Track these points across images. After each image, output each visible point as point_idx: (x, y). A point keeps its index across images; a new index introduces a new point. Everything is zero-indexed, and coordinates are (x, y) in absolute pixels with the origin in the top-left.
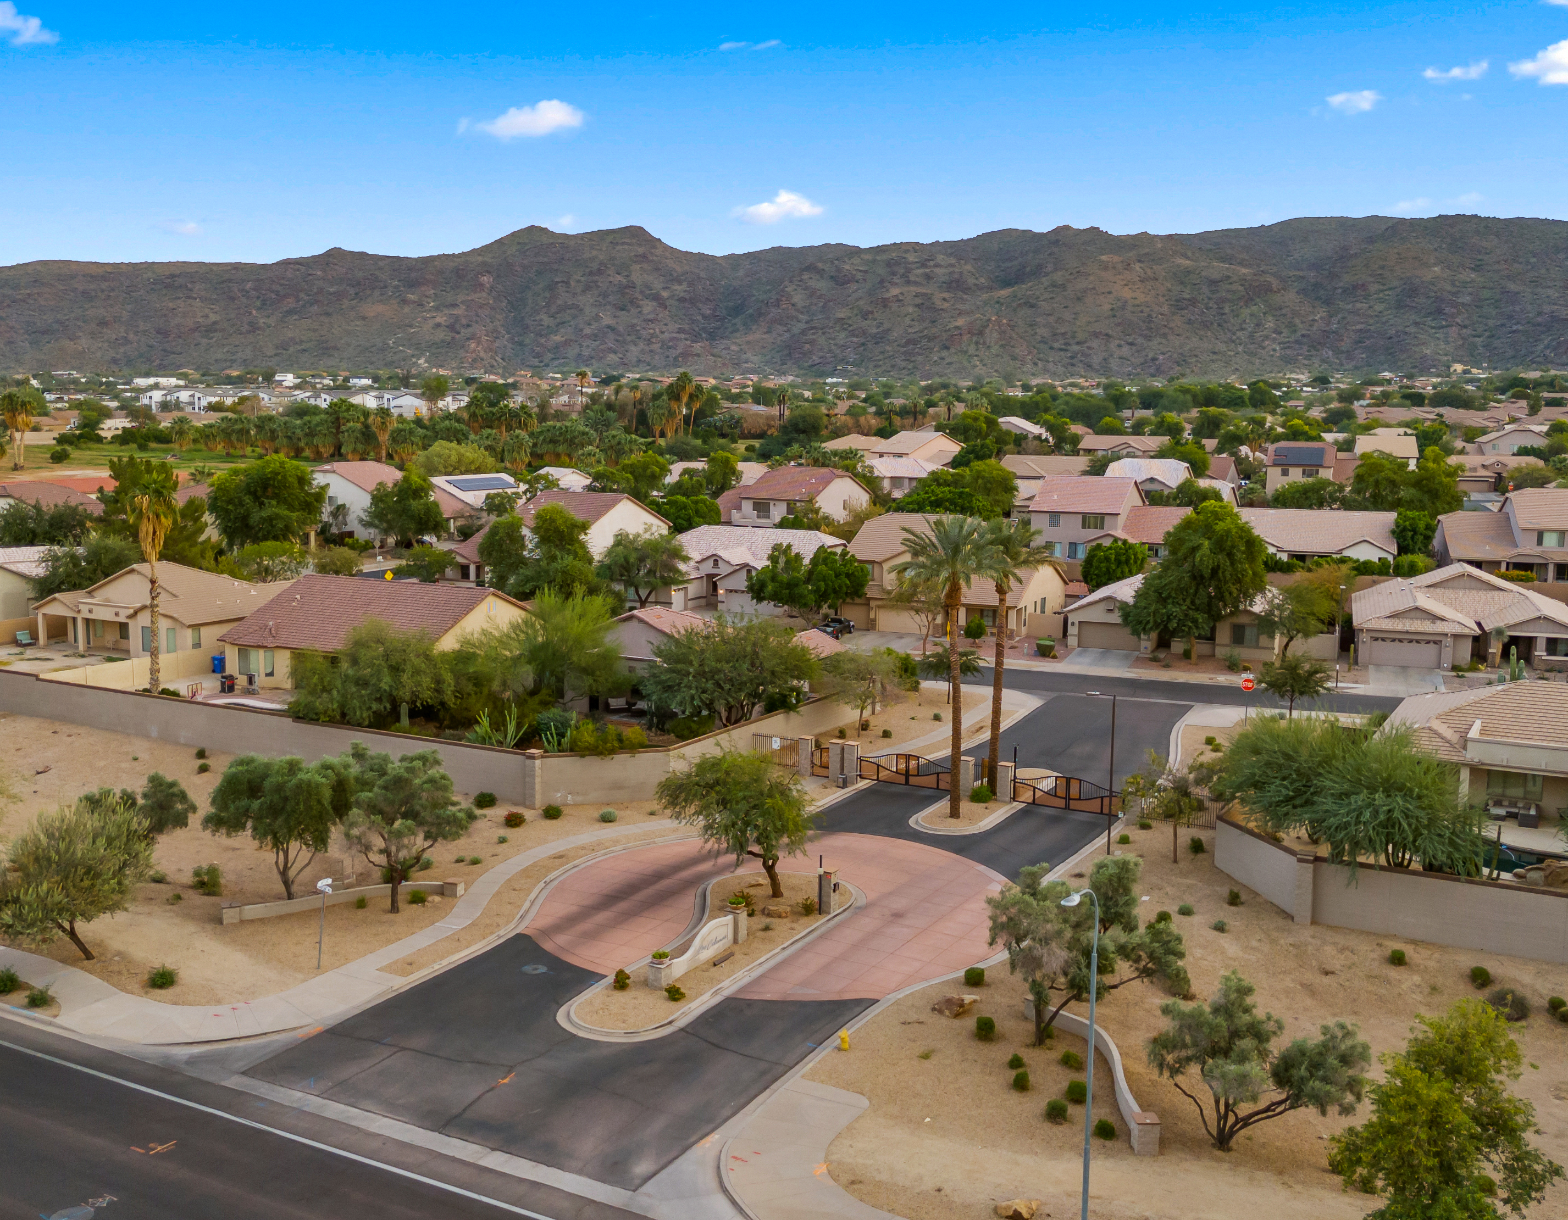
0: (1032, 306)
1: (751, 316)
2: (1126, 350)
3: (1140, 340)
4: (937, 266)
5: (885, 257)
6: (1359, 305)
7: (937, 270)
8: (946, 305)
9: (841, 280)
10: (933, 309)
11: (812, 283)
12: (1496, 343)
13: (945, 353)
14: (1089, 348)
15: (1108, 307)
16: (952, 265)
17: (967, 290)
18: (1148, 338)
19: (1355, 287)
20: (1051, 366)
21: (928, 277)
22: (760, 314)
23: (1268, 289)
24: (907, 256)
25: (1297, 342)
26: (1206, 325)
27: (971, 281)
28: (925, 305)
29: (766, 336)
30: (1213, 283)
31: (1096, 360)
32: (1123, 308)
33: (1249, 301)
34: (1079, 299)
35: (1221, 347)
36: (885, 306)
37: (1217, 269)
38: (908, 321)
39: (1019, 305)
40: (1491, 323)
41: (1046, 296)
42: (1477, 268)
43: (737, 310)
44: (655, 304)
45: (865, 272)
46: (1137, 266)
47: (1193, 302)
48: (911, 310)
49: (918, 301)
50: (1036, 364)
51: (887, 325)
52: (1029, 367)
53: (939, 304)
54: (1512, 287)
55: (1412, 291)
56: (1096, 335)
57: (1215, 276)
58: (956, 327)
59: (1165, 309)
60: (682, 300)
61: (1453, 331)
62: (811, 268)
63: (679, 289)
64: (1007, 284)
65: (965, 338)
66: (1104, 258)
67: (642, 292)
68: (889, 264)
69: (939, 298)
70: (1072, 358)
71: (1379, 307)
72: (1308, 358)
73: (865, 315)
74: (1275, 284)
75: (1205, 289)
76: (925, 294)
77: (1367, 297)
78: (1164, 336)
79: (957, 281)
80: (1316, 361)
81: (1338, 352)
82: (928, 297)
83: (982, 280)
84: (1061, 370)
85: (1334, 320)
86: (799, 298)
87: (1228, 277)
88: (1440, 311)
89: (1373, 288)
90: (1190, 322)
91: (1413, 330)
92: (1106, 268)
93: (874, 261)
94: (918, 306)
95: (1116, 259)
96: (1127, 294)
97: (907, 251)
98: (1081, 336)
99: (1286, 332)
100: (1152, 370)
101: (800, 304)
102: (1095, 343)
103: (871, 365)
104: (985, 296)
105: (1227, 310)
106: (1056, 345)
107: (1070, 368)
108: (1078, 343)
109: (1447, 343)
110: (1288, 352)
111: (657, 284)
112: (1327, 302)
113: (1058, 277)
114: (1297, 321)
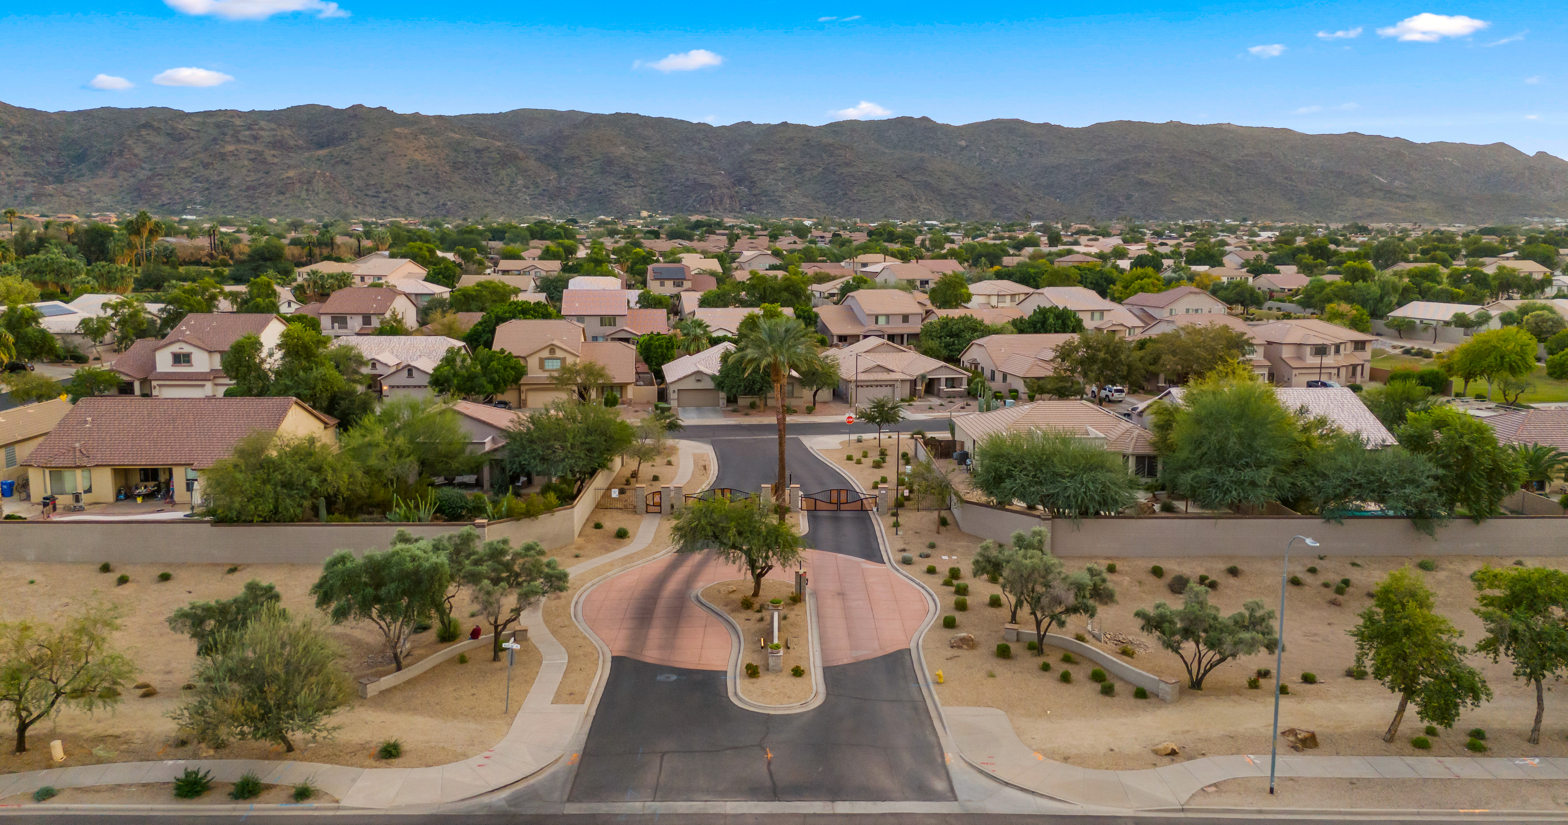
0: (347, 164)
1: (94, 163)
2: (422, 198)
4: (262, 129)
5: (213, 120)
6: (577, 171)
7: (262, 133)
8: (276, 160)
9: (177, 137)
10: (264, 162)
11: (148, 138)
12: (665, 198)
13: (281, 197)
15: (404, 166)
16: (274, 130)
17: (289, 149)
18: (438, 189)
19: (573, 158)
20: (368, 209)
21: (256, 138)
22: (105, 163)
23: (517, 157)
24: (233, 120)
25: (540, 194)
27: (292, 143)
28: (258, 159)
29: (114, 181)
30: (478, 151)
31: (402, 204)
33: (504, 165)
34: (382, 159)
35: (489, 196)
36: (223, 159)
37: (479, 142)
38: (244, 171)
39: (337, 162)
40: (660, 185)
41: (356, 156)
42: (646, 149)
43: (80, 158)
45: (198, 131)
46: (422, 137)
47: (466, 165)
48: (246, 163)
49: (252, 156)
50: (356, 207)
51: (226, 174)
53: (270, 159)
54: (667, 161)
55: (610, 162)
56: (399, 186)
57: (479, 146)
58: (288, 178)
59: (447, 168)
60: (24, 148)
61: (638, 188)
62: (146, 126)
63: (20, 139)
64: (321, 146)
65: (298, 185)
66: (397, 130)
68: (218, 126)
69: (268, 154)
71: (591, 172)
72: (550, 205)
73: (206, 166)
74: (521, 154)
75: (473, 155)
76: (256, 151)
77: (582, 165)
78: (450, 188)
79: (280, 142)
81: (567, 201)
82: (261, 154)
83: (301, 142)
84: (376, 211)
85: (563, 180)
86: (140, 150)
88: (628, 176)
89: (585, 159)
90: (465, 179)
91: (613, 188)
92: (400, 138)
93: (204, 123)
94: (253, 160)
95: (406, 131)
96: (418, 157)
97: (233, 117)
98: (388, 187)
99: (532, 187)
100: (444, 212)
101: (142, 155)
102: (399, 192)
103: (218, 205)
104: (306, 154)
105: (490, 171)
106: (369, 193)
107: (383, 210)
108: (386, 192)
109: (635, 197)
110: (535, 201)
112: (556, 167)
113: (364, 142)
114: (539, 180)
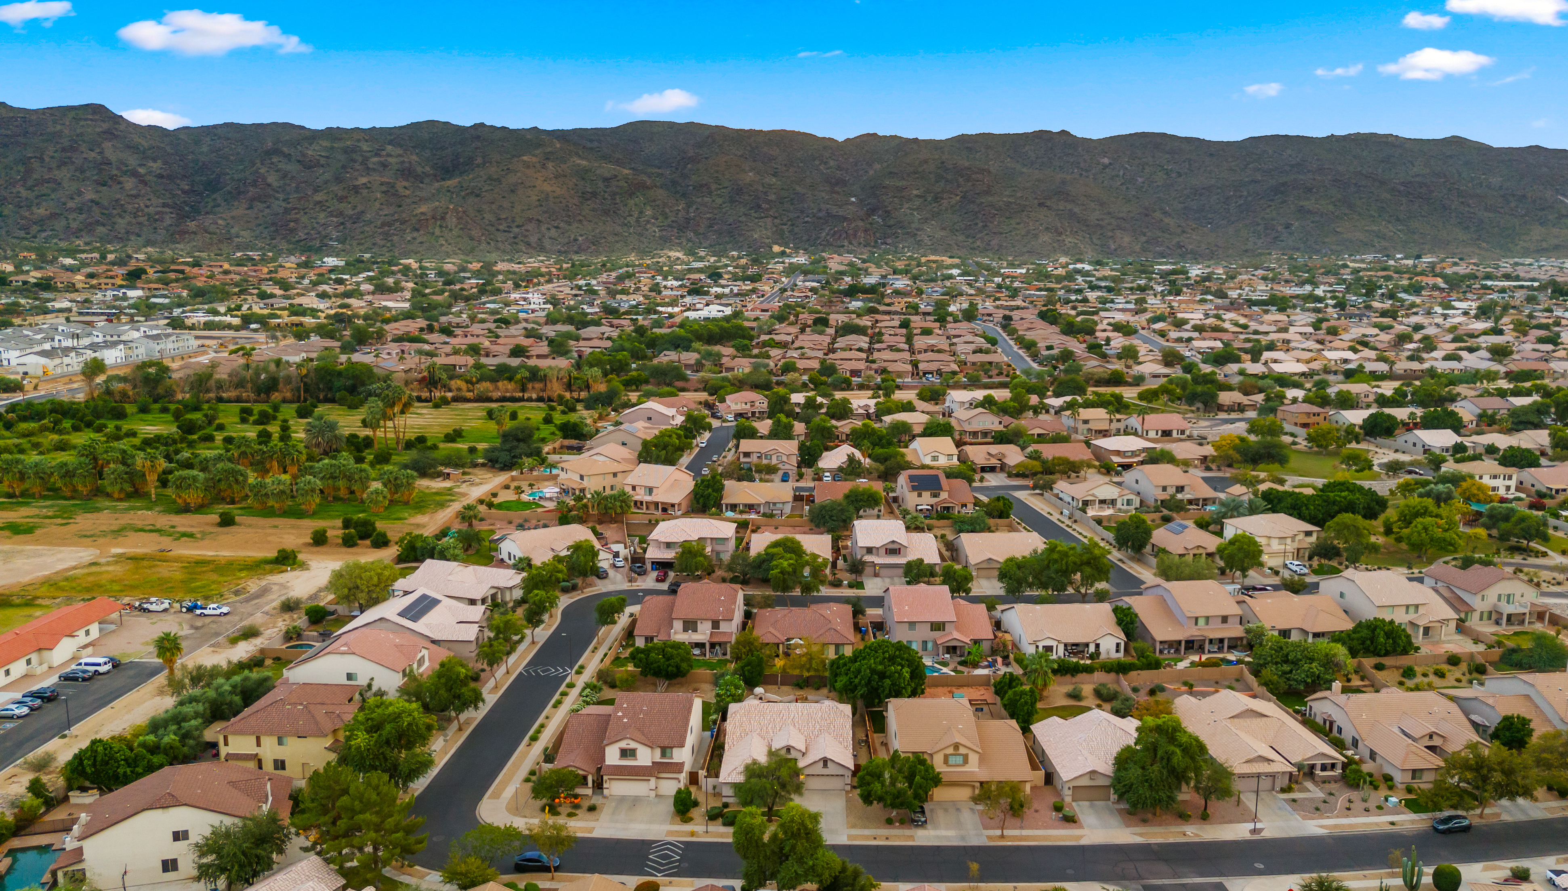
0: (477, 196)
1: (229, 193)
3: (562, 225)
8: (408, 192)
9: (307, 164)
10: (396, 195)
11: (281, 166)
14: (527, 231)
16: (400, 155)
17: (419, 179)
18: (569, 223)
20: (500, 245)
23: (644, 186)
25: (669, 226)
26: (606, 213)
27: (420, 170)
28: (390, 191)
29: (249, 212)
32: (547, 198)
33: (632, 195)
36: (357, 192)
38: (377, 205)
39: (467, 194)
42: (775, 175)
43: (215, 187)
44: (133, 180)
46: (550, 165)
47: (594, 194)
48: (379, 195)
49: (384, 188)
52: (484, 246)
53: (401, 191)
56: (530, 220)
57: (607, 175)
58: (422, 213)
59: (576, 200)
60: (161, 176)
63: (156, 166)
64: (450, 175)
65: (431, 221)
66: (525, 158)
67: (118, 169)
69: (400, 186)
70: (515, 238)
71: (719, 201)
73: (341, 199)
75: (601, 184)
76: (387, 182)
77: (710, 193)
78: (580, 221)
79: (409, 169)
80: (684, 240)
81: (697, 233)
82: (391, 185)
83: (428, 169)
85: (691, 210)
86: (273, 179)
87: (616, 176)
88: (758, 206)
89: (714, 187)
90: (594, 210)
91: (744, 219)
92: (528, 167)
94: (384, 193)
95: (534, 160)
99: (661, 218)
101: (275, 184)
102: (530, 227)
103: (355, 243)
104: (437, 185)
105: (618, 201)
109: (767, 229)
111: (133, 161)
113: (491, 170)
